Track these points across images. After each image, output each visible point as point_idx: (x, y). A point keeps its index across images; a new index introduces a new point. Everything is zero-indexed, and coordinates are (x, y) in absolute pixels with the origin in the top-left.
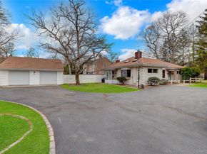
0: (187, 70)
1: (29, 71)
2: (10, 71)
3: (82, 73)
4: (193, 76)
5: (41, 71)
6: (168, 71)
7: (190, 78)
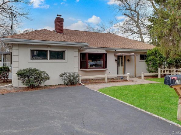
0: (155, 53)
6: (114, 55)
7: (159, 69)
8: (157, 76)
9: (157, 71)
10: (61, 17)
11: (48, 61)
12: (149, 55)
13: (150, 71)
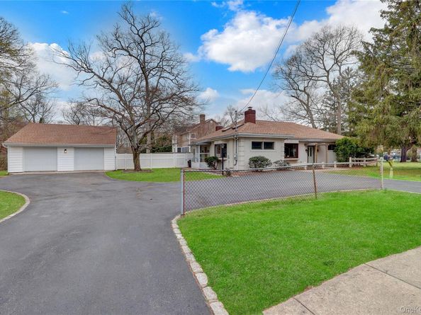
0: (345, 142)
1: (55, 148)
2: (26, 148)
3: (144, 152)
4: (359, 155)
5: (76, 148)
6: (305, 145)
7: (350, 158)
8: (348, 166)
9: (347, 160)
10: (253, 109)
11: (263, 150)
12: (339, 145)
13: (340, 161)
